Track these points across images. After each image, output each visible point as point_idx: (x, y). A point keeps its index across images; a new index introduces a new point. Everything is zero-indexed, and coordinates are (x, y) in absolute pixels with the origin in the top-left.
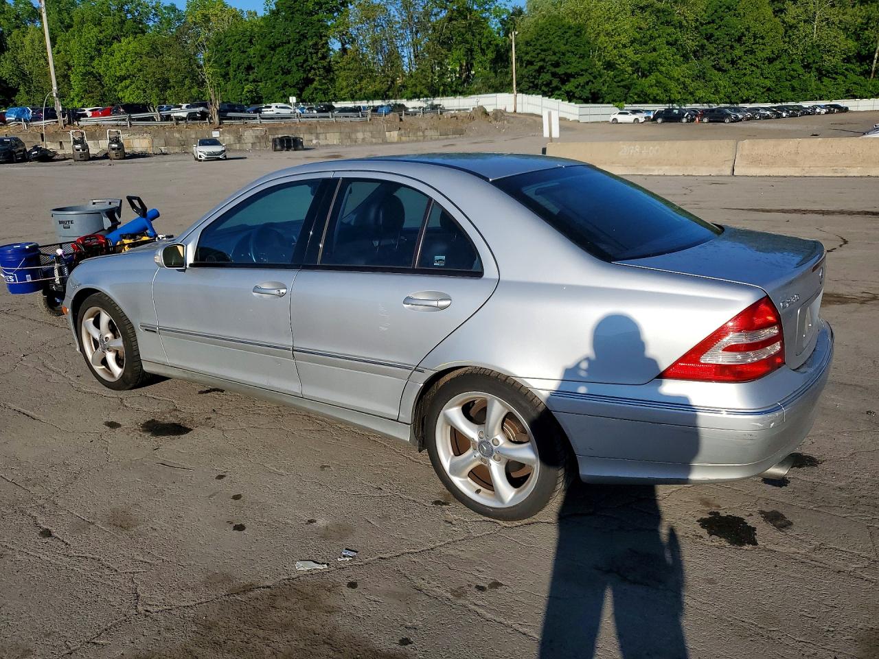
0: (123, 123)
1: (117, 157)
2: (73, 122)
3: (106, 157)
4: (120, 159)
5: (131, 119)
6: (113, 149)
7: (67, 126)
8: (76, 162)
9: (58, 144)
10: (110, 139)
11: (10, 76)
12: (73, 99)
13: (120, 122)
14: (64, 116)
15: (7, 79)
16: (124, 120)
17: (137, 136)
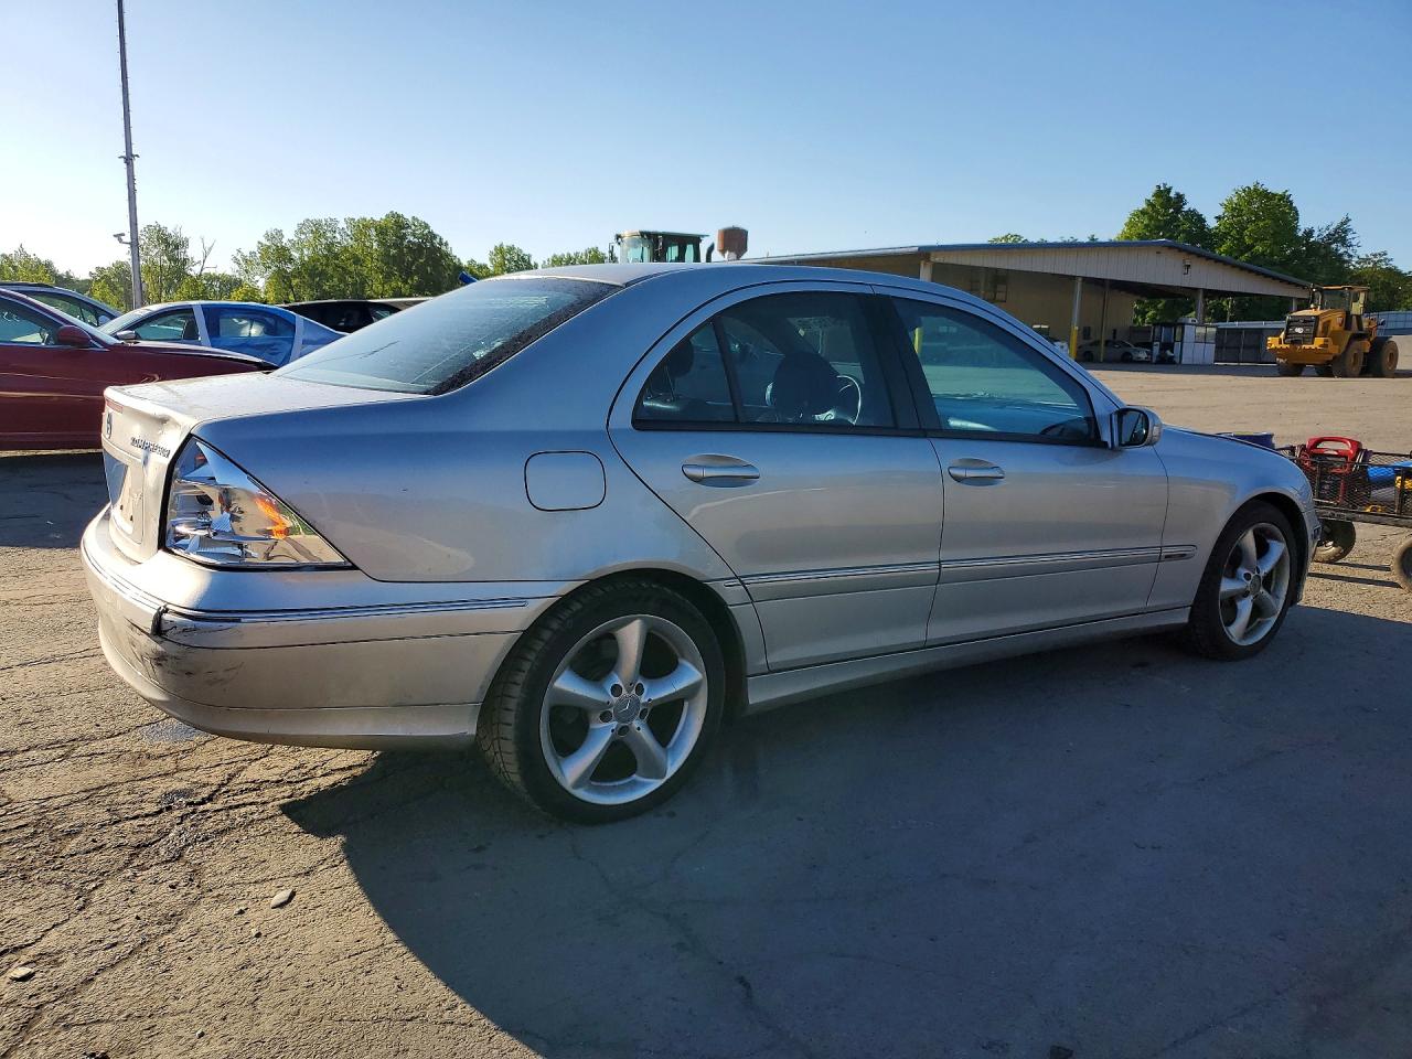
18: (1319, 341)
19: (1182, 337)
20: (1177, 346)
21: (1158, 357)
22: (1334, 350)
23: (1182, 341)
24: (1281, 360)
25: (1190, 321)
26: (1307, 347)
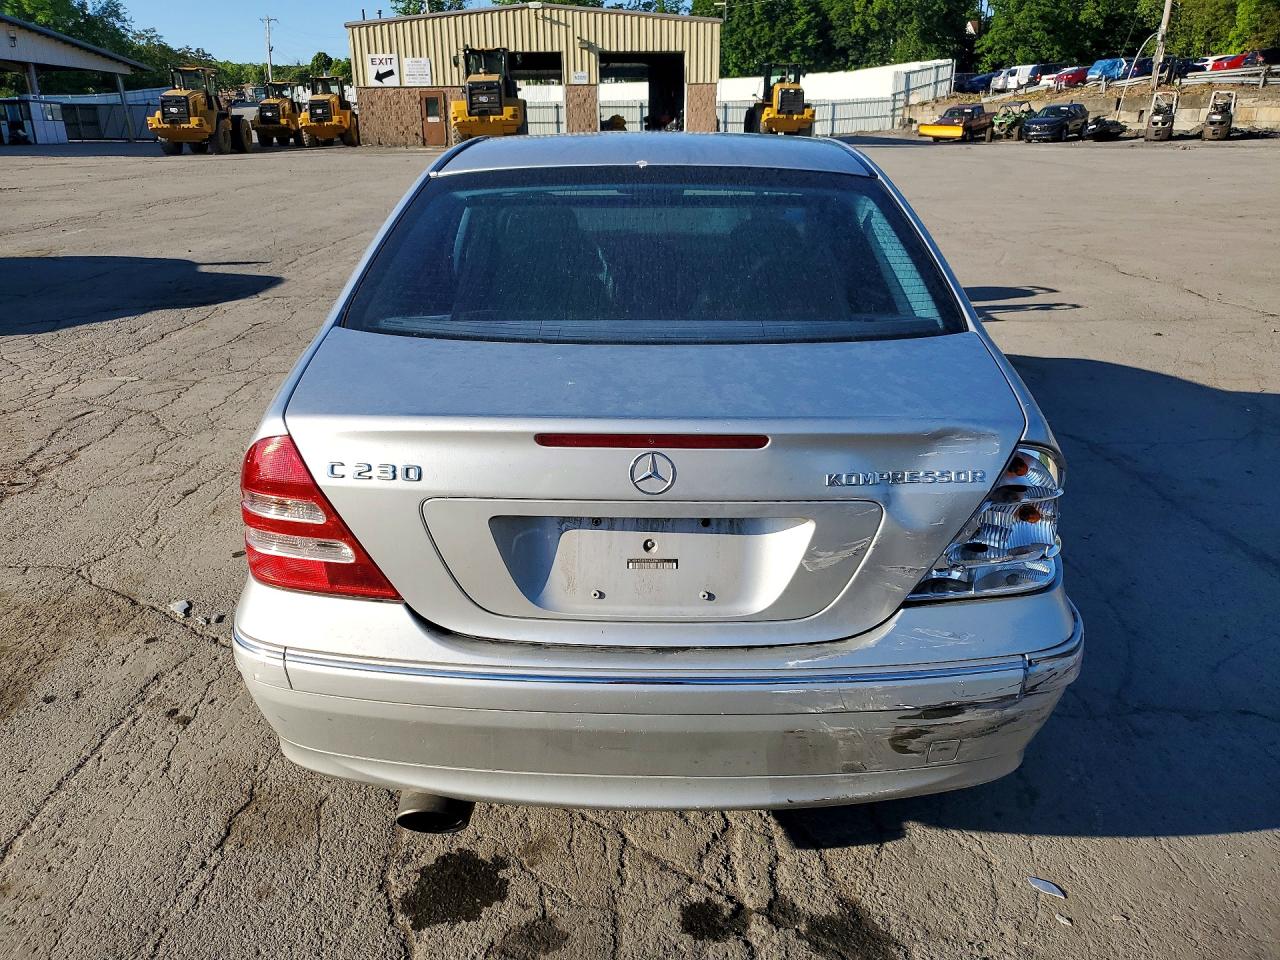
0: (1254, 80)
1: (1215, 137)
2: (1175, 78)
3: (1199, 136)
4: (1218, 139)
5: (1269, 73)
6: (1212, 123)
7: (1163, 86)
8: (1149, 143)
9: (1137, 114)
10: (1215, 106)
11: (1151, 10)
12: (1231, 43)
13: (1248, 79)
14: (1162, 71)
15: (1144, 16)
16: (1257, 75)
17: (1269, 103)
18: (194, 122)
19: (29, 113)
20: (27, 123)
21: (10, 137)
22: (208, 129)
23: (31, 119)
24: (163, 139)
25: (32, 98)
26: (186, 126)
